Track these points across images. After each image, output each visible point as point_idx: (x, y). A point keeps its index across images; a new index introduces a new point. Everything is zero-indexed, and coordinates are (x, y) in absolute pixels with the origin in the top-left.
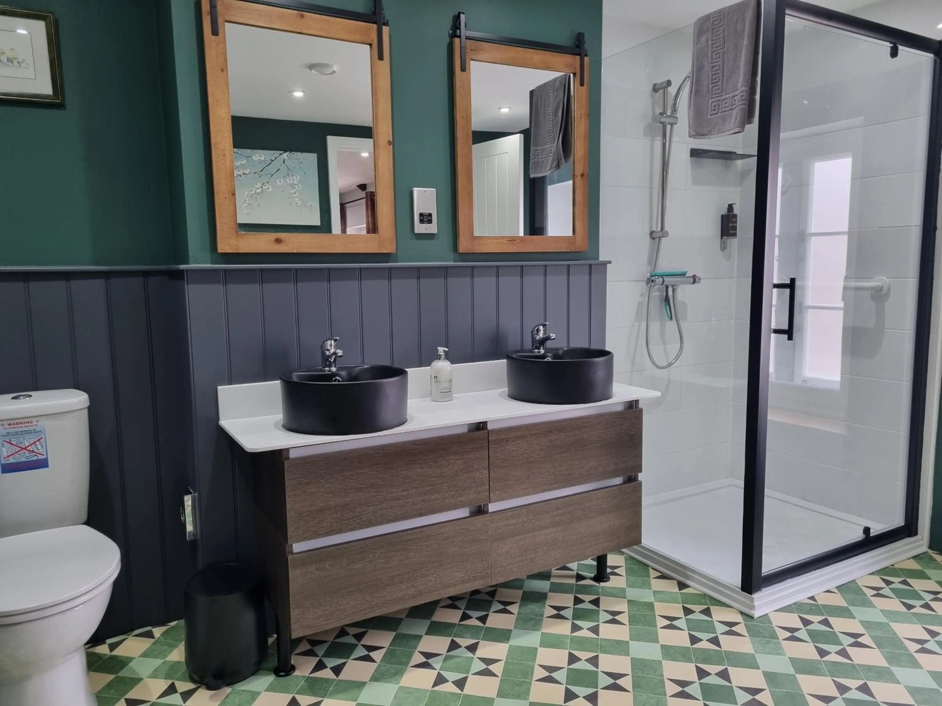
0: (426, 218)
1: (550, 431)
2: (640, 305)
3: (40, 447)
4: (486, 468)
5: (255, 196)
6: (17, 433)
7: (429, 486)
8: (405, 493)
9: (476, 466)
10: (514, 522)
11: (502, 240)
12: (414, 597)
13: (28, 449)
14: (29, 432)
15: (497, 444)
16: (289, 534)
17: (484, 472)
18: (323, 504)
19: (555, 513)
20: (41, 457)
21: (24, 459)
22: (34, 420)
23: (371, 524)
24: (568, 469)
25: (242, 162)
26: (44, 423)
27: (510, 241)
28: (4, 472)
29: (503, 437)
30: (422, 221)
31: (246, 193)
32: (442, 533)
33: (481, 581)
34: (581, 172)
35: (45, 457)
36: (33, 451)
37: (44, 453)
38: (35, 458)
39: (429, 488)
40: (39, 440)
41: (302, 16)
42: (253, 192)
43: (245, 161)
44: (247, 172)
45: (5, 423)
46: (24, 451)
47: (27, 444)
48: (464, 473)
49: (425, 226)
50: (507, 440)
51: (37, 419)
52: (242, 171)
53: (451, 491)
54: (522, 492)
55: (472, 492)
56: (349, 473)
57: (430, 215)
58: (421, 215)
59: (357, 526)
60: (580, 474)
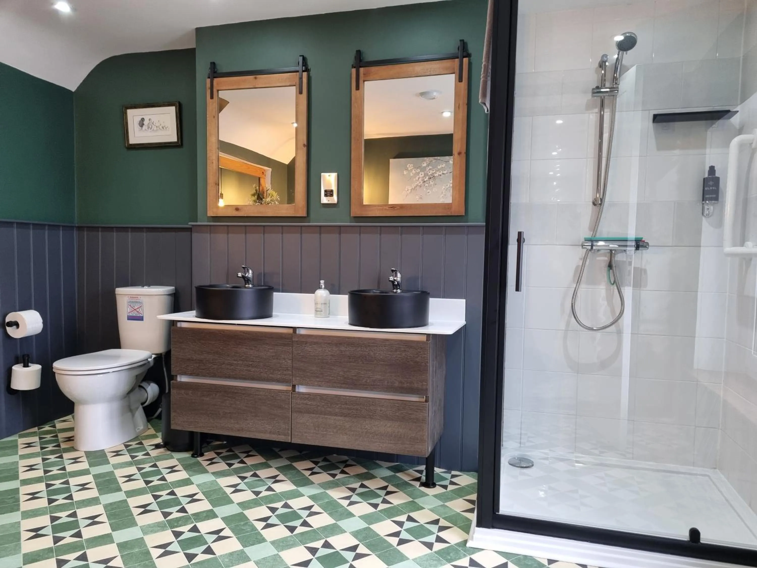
0: (329, 193)
1: (341, 344)
2: (577, 267)
3: (141, 310)
4: (290, 359)
5: (449, 189)
6: (133, 302)
7: (252, 361)
8: (235, 362)
9: (283, 356)
10: (310, 403)
11: (385, 207)
12: (239, 430)
13: (137, 310)
14: (137, 302)
15: (298, 344)
16: (172, 369)
17: (289, 361)
18: (190, 357)
19: (343, 406)
20: (141, 315)
21: (135, 315)
22: (139, 296)
23: (214, 376)
24: (355, 376)
25: (443, 166)
26: (142, 299)
27: (391, 207)
28: (128, 319)
29: (303, 340)
30: (326, 195)
31: (443, 187)
32: (258, 395)
33: (283, 437)
34: (458, 151)
35: (142, 315)
36: (138, 312)
37: (142, 313)
38: (138, 315)
39: (251, 363)
40: (140, 307)
41: (256, 78)
42: (448, 186)
43: (444, 165)
44: (445, 172)
45: (129, 296)
46: (135, 311)
47: (136, 308)
48: (274, 359)
49: (329, 198)
50: (306, 343)
51: (140, 296)
52: (442, 172)
53: (265, 369)
54: (316, 383)
55: (279, 373)
56: (204, 342)
57: (332, 191)
58: (326, 191)
59: (207, 375)
60: (366, 382)
